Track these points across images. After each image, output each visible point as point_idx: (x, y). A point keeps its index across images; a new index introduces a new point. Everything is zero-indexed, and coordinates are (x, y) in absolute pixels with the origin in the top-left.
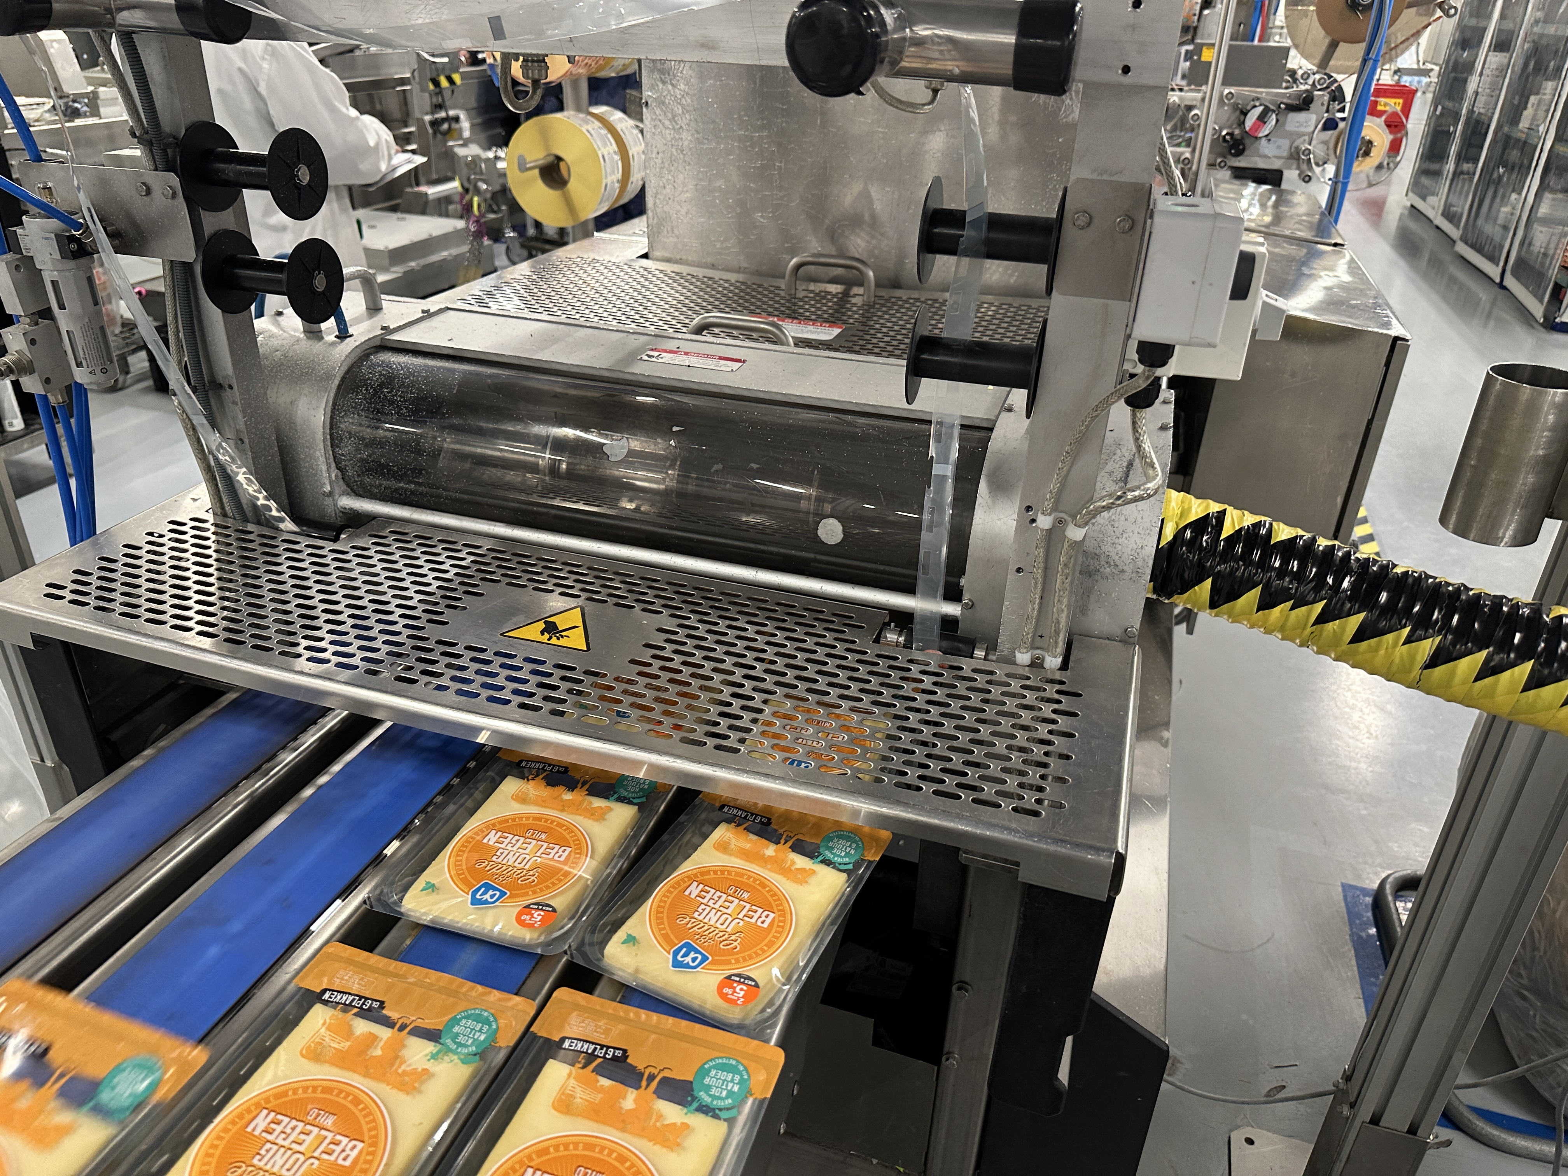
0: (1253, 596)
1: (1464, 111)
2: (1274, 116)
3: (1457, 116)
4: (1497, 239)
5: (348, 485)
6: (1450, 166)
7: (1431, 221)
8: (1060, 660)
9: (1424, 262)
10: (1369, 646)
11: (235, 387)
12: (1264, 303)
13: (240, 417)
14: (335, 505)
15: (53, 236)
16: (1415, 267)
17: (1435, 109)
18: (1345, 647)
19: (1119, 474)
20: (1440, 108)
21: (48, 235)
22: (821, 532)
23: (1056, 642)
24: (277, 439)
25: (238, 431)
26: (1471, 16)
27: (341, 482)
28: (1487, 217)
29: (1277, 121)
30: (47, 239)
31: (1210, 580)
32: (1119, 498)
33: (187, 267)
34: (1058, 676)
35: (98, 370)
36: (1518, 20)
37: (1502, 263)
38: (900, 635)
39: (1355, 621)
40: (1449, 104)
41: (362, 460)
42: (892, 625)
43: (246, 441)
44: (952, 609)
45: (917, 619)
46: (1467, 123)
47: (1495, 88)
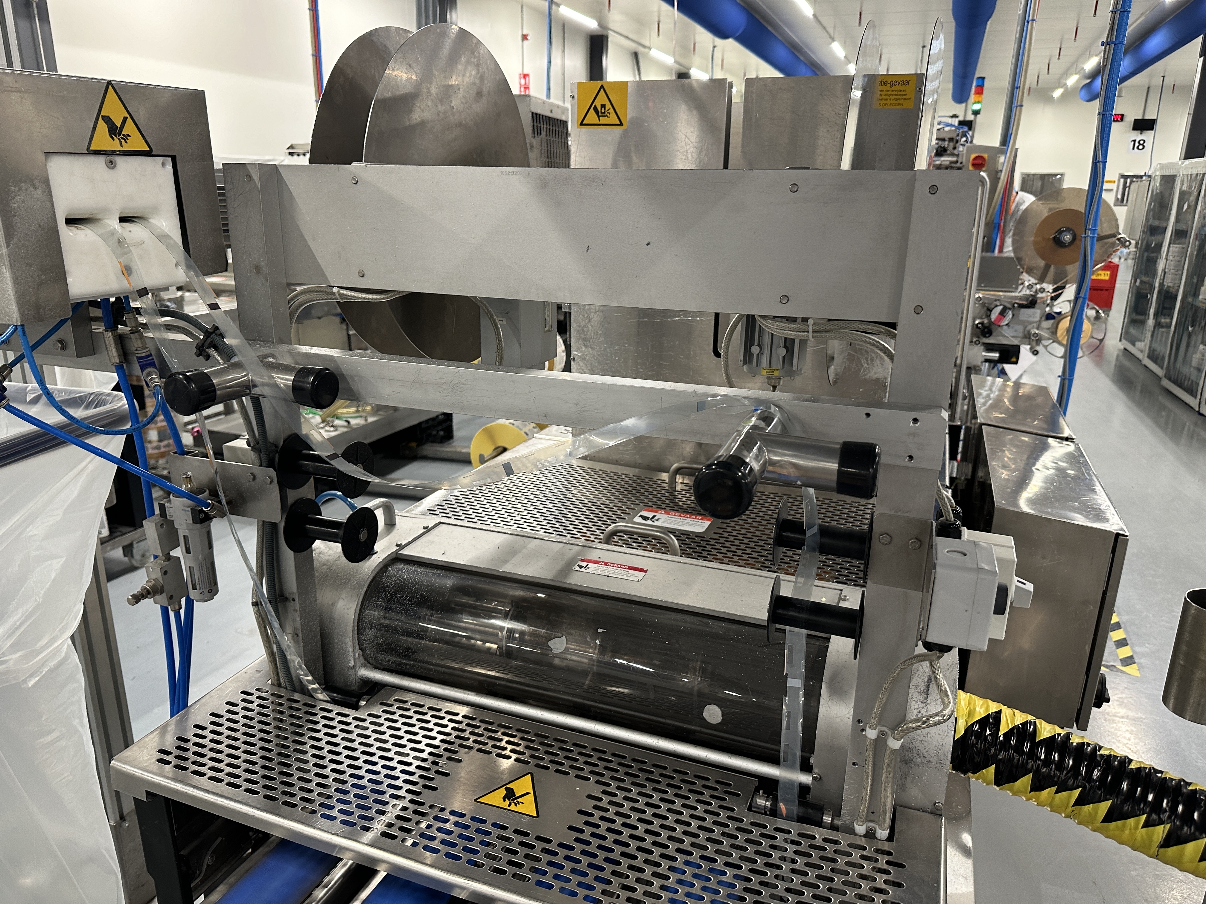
0: (1026, 780)
1: (1157, 285)
2: (1010, 312)
3: (1152, 287)
4: (1193, 378)
5: (365, 659)
6: (1151, 322)
7: (1140, 361)
8: (887, 832)
9: (1138, 394)
10: (1117, 826)
11: (297, 600)
12: (1016, 586)
13: (298, 619)
14: (356, 674)
15: (189, 509)
16: (1132, 399)
17: (1135, 281)
18: (1098, 824)
19: (922, 687)
20: (1138, 281)
21: (187, 509)
22: (705, 714)
23: (884, 819)
24: (321, 630)
25: (295, 629)
26: (1154, 218)
27: (361, 658)
28: (1184, 361)
29: (1013, 315)
30: (185, 511)
31: (994, 766)
32: (924, 723)
33: (274, 526)
34: (886, 846)
35: (206, 591)
36: (1190, 223)
37: (1199, 397)
38: (767, 801)
39: (1104, 806)
40: (1145, 279)
41: (378, 644)
42: (761, 792)
43: (300, 635)
44: (806, 779)
45: (780, 786)
46: (1159, 292)
47: (1179, 268)
